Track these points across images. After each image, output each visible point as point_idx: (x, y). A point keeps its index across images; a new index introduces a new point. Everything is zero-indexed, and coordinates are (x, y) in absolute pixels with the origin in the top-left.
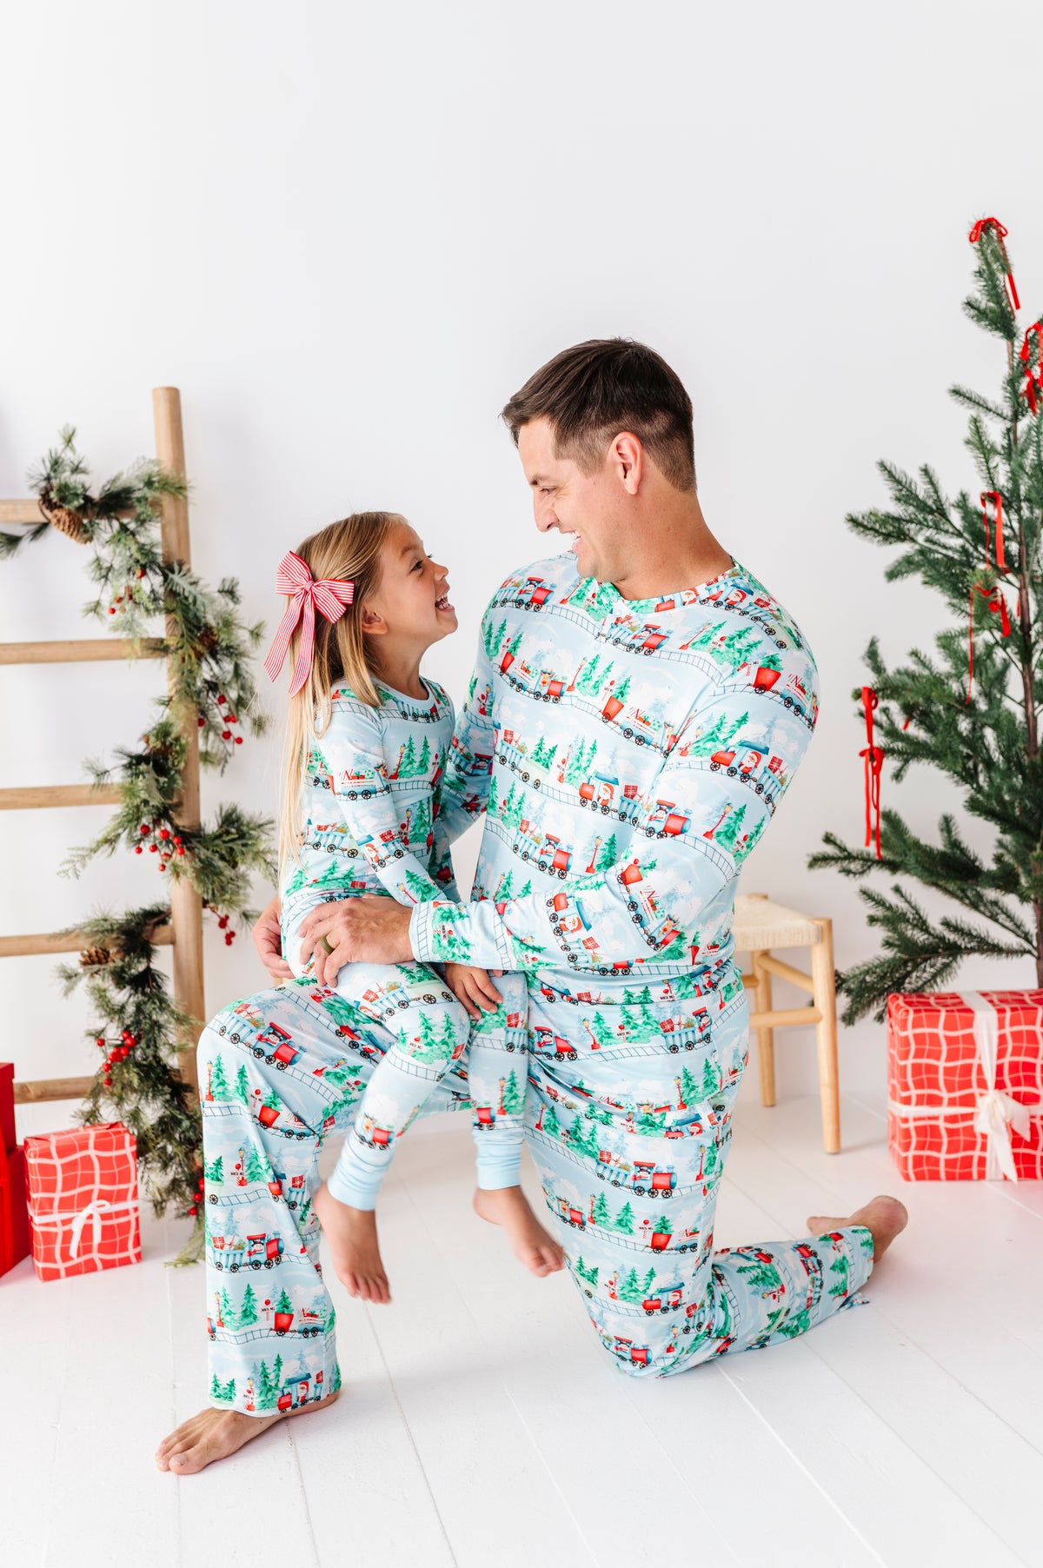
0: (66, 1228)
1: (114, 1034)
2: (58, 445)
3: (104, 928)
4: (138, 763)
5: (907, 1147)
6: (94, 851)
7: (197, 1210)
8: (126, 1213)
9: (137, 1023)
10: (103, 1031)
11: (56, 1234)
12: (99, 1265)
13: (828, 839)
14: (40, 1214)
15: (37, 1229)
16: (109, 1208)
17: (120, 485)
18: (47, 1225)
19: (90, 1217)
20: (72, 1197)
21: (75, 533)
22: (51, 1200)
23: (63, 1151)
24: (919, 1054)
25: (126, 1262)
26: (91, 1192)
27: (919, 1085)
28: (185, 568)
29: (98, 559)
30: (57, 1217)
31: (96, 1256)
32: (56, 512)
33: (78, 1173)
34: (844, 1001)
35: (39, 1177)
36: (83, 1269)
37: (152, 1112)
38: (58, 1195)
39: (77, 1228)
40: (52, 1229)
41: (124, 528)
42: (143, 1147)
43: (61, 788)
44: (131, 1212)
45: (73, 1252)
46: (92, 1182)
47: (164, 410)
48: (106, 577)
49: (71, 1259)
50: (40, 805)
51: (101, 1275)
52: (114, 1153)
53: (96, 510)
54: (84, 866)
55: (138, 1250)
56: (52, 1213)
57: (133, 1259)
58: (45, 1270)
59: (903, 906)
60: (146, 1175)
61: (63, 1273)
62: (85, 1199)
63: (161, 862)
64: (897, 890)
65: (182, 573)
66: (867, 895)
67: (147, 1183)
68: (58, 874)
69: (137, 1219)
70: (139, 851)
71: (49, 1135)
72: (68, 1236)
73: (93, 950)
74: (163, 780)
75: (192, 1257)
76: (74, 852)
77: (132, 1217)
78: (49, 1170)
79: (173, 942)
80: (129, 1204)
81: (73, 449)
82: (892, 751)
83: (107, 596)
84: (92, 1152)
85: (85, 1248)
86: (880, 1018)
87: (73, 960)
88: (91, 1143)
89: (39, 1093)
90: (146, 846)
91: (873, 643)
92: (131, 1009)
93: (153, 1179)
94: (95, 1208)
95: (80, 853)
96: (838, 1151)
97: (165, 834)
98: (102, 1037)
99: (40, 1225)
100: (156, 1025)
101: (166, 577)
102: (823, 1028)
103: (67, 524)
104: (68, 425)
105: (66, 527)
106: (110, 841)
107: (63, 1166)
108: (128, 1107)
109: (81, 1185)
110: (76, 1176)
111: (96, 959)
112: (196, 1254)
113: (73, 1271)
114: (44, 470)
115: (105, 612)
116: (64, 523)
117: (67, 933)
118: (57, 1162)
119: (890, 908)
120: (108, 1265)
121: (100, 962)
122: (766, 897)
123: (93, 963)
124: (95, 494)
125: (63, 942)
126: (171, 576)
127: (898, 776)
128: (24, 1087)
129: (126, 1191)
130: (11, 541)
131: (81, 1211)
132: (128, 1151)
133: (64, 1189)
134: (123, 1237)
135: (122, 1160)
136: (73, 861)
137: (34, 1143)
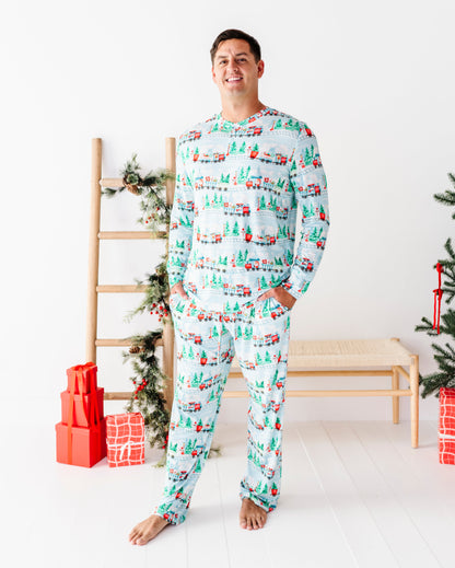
0: (119, 450)
1: (139, 379)
2: (130, 160)
3: (139, 340)
4: (153, 280)
5: (441, 450)
6: (136, 313)
7: (165, 447)
8: (140, 446)
9: (148, 376)
10: (136, 378)
11: (115, 451)
12: (130, 464)
13: (424, 320)
14: (110, 444)
15: (109, 449)
16: (134, 444)
17: (152, 175)
18: (112, 448)
19: (127, 446)
20: (121, 439)
21: (135, 192)
22: (114, 439)
23: (119, 422)
24: (448, 414)
25: (139, 463)
26: (128, 437)
27: (447, 426)
29: (143, 202)
30: (116, 445)
31: (128, 460)
32: (128, 185)
33: (124, 430)
34: (422, 388)
35: (110, 431)
36: (124, 465)
37: (152, 409)
38: (116, 438)
39: (122, 449)
41: (152, 191)
42: (147, 422)
43: (126, 286)
44: (142, 446)
45: (121, 458)
46: (129, 434)
47: (169, 146)
48: (145, 209)
49: (120, 460)
50: (117, 292)
51: (130, 467)
52: (137, 425)
53: (143, 183)
54: (132, 319)
55: (143, 459)
56: (114, 444)
57: (142, 462)
58: (111, 463)
59: (449, 352)
60: (147, 432)
61: (117, 465)
62: (126, 440)
63: (159, 318)
64: (448, 345)
66: (435, 347)
67: (148, 435)
68: (122, 321)
69: (144, 448)
70: (152, 313)
71: (114, 415)
72: (119, 452)
73: (134, 348)
74: (161, 287)
75: (162, 464)
76: (128, 313)
77: (142, 448)
78: (114, 429)
79: (163, 345)
80: (141, 443)
81: (135, 161)
82: (447, 291)
83: (145, 216)
84: (129, 424)
85: (125, 457)
86: (437, 396)
87: (127, 349)
88: (129, 420)
90: (154, 312)
91: (449, 241)
92: (146, 371)
93: (151, 434)
94: (129, 443)
95: (131, 313)
96: (417, 447)
97: (161, 307)
98: (135, 380)
100: (154, 377)
101: (166, 210)
102: (413, 398)
105: (132, 191)
106: (142, 309)
107: (119, 427)
108: (143, 406)
109: (125, 435)
113: (120, 465)
114: (125, 168)
115: (144, 222)
116: (131, 189)
117: (125, 339)
118: (117, 426)
119: (443, 352)
120: (133, 464)
121: (136, 352)
122: (398, 340)
123: (134, 352)
124: (143, 177)
125: (123, 343)
126: (168, 210)
127: (448, 301)
128: (107, 394)
129: (140, 438)
130: (112, 192)
131: (124, 444)
132: (141, 424)
133: (119, 436)
134: (138, 454)
135: (139, 427)
136: (128, 316)
137: (109, 418)
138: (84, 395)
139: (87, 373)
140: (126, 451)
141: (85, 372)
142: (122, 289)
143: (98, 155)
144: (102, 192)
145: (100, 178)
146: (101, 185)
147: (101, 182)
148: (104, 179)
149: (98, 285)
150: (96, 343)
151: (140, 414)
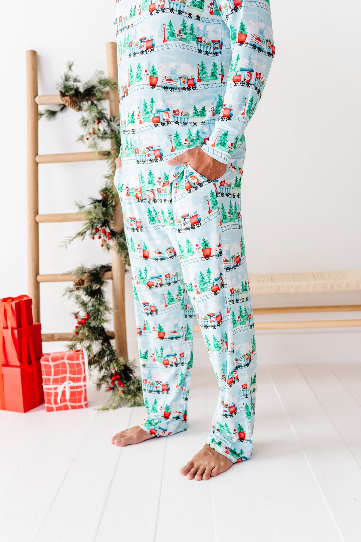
0: (56, 391)
1: (83, 314)
2: (66, 70)
4: (95, 202)
6: (75, 238)
7: (113, 388)
8: (80, 387)
9: (93, 310)
10: (79, 312)
11: (52, 393)
12: (70, 407)
14: (45, 385)
15: (45, 390)
16: (72, 384)
17: (91, 85)
18: (48, 389)
19: (65, 387)
20: (58, 379)
21: (73, 107)
22: (49, 379)
23: (54, 360)
25: (81, 407)
26: (66, 377)
28: (116, 119)
29: (83, 118)
30: (52, 386)
31: (68, 403)
32: (66, 98)
33: (60, 369)
35: (44, 370)
36: (63, 408)
37: (96, 347)
38: (52, 377)
39: (60, 391)
40: (50, 391)
42: (90, 361)
43: (68, 214)
44: (83, 387)
45: (59, 401)
46: (66, 373)
47: (110, 52)
48: (86, 125)
49: (58, 404)
50: (60, 221)
51: (70, 412)
52: (75, 362)
53: (82, 96)
54: (69, 244)
55: (86, 402)
56: (50, 384)
57: (84, 406)
58: (48, 407)
60: (90, 372)
61: (55, 409)
62: (63, 380)
63: (102, 243)
65: (115, 121)
68: (59, 247)
69: (85, 390)
70: (93, 238)
71: (51, 353)
72: (56, 394)
73: (78, 280)
74: (104, 209)
75: (107, 407)
76: (67, 238)
77: (83, 389)
78: (49, 367)
79: (112, 279)
80: (82, 383)
81: (72, 70)
83: (86, 133)
84: (66, 361)
85: (63, 400)
87: (71, 284)
88: (66, 357)
89: (59, 338)
90: (96, 237)
92: (90, 304)
94: (68, 384)
95: (70, 239)
97: (105, 232)
98: (77, 315)
99: (45, 389)
101: (109, 123)
103: (70, 102)
104: (70, 61)
105: (69, 104)
106: (82, 234)
107: (54, 365)
108: (86, 344)
109: (62, 374)
110: (59, 370)
111: (79, 284)
112: (109, 406)
113: (59, 409)
114: (61, 81)
115: (85, 139)
116: (68, 102)
117: (69, 274)
118: (52, 364)
120: (74, 408)
121: (80, 285)
123: (77, 285)
124: (82, 90)
125: (68, 277)
126: (111, 123)
128: (53, 335)
129: (80, 378)
130: (53, 113)
131: (61, 385)
132: (81, 361)
133: (55, 375)
134: (80, 397)
135: (78, 365)
136: (66, 242)
137: (45, 356)
138: (13, 329)
139: (16, 304)
140: (64, 393)
141: (13, 304)
142: (64, 218)
143: (33, 68)
144: (39, 112)
145: (36, 95)
146: (38, 103)
147: (37, 99)
148: (40, 96)
149: (38, 214)
150: (39, 278)
151: (81, 351)
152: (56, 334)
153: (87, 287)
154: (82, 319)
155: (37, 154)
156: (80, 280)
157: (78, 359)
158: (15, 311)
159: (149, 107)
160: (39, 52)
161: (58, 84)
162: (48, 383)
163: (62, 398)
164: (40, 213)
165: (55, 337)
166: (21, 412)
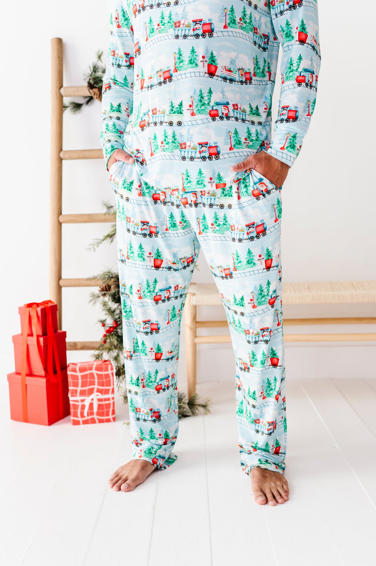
0: (83, 403)
1: (110, 322)
2: (95, 60)
3: (109, 276)
6: (103, 240)
8: (109, 399)
9: (119, 318)
10: (105, 320)
11: (78, 405)
12: (97, 421)
14: (71, 396)
15: (71, 402)
16: (101, 396)
18: (75, 401)
19: (92, 400)
20: (85, 390)
22: (76, 391)
23: (82, 370)
25: (108, 421)
26: (93, 389)
30: (79, 398)
31: (96, 417)
32: (94, 90)
33: (88, 380)
35: (71, 380)
36: (90, 422)
38: (79, 389)
39: (87, 404)
40: (77, 403)
43: (94, 214)
44: (111, 399)
45: (85, 414)
46: (94, 384)
49: (85, 417)
50: (85, 222)
51: (98, 426)
52: (104, 373)
54: (98, 246)
55: (114, 416)
56: (77, 396)
57: (112, 420)
58: (73, 420)
60: (119, 384)
61: (81, 423)
62: (91, 392)
67: (119, 387)
68: (86, 249)
69: (114, 403)
71: (78, 363)
72: (83, 407)
73: (104, 285)
76: (95, 241)
77: (111, 401)
78: (76, 377)
80: (110, 396)
81: (101, 61)
84: (94, 372)
85: (91, 413)
87: (96, 290)
88: (94, 368)
89: (82, 346)
92: (118, 312)
94: (95, 396)
95: (97, 241)
98: (104, 323)
99: (72, 401)
103: (98, 95)
104: (99, 50)
105: (98, 97)
106: (110, 236)
107: (82, 376)
108: (114, 353)
109: (89, 385)
111: (105, 289)
113: (85, 422)
114: (89, 72)
116: (97, 95)
117: (95, 278)
118: (79, 374)
120: (101, 421)
121: (107, 291)
123: (104, 291)
125: (93, 282)
128: (75, 343)
129: (109, 390)
130: (77, 106)
131: (89, 397)
132: (110, 372)
133: (82, 387)
134: (107, 410)
135: (107, 376)
136: (94, 244)
137: (71, 365)
138: (38, 337)
139: (42, 310)
140: (91, 405)
141: (39, 309)
143: (59, 57)
144: (64, 105)
145: (61, 87)
146: (63, 94)
147: (62, 91)
148: (65, 87)
149: (61, 214)
150: (61, 282)
151: (109, 361)
152: (79, 342)
153: (115, 293)
154: (110, 327)
155: (61, 150)
156: (107, 286)
157: (107, 370)
158: (40, 318)
159: (206, 98)
160: (64, 41)
161: (85, 75)
162: (75, 395)
163: (89, 411)
164: (63, 213)
165: (77, 345)
166: (45, 425)
